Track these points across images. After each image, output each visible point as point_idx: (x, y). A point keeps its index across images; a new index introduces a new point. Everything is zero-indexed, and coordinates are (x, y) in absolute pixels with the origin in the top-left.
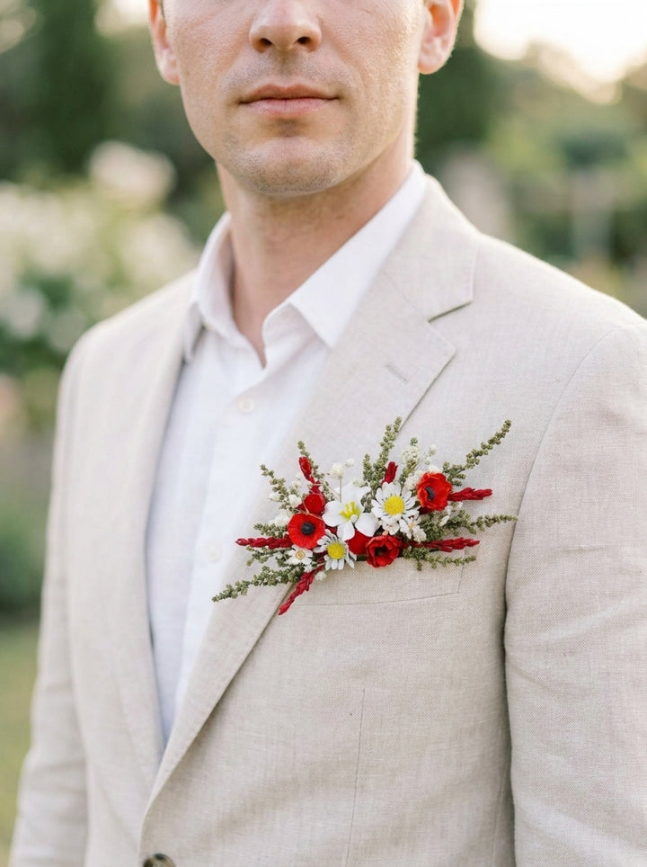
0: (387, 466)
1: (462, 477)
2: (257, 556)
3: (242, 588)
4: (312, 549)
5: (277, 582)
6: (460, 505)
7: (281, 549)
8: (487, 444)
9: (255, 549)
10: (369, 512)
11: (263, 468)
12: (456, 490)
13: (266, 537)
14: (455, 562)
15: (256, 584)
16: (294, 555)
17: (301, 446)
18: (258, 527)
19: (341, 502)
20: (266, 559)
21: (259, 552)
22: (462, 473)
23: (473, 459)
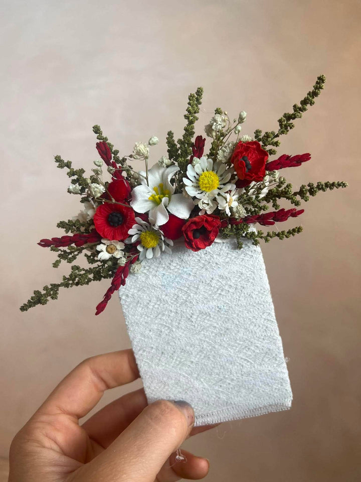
0: (193, 140)
1: (276, 144)
2: (64, 256)
3: (53, 291)
4: (122, 241)
5: (90, 280)
6: (277, 173)
7: (89, 244)
8: (300, 106)
9: (62, 248)
10: (181, 192)
11: (58, 159)
12: (271, 158)
13: (70, 234)
14: (278, 235)
15: (67, 285)
16: (104, 250)
17: (97, 130)
18: (61, 225)
19: (148, 186)
20: (74, 258)
21: (65, 251)
22: (275, 140)
23: (286, 123)
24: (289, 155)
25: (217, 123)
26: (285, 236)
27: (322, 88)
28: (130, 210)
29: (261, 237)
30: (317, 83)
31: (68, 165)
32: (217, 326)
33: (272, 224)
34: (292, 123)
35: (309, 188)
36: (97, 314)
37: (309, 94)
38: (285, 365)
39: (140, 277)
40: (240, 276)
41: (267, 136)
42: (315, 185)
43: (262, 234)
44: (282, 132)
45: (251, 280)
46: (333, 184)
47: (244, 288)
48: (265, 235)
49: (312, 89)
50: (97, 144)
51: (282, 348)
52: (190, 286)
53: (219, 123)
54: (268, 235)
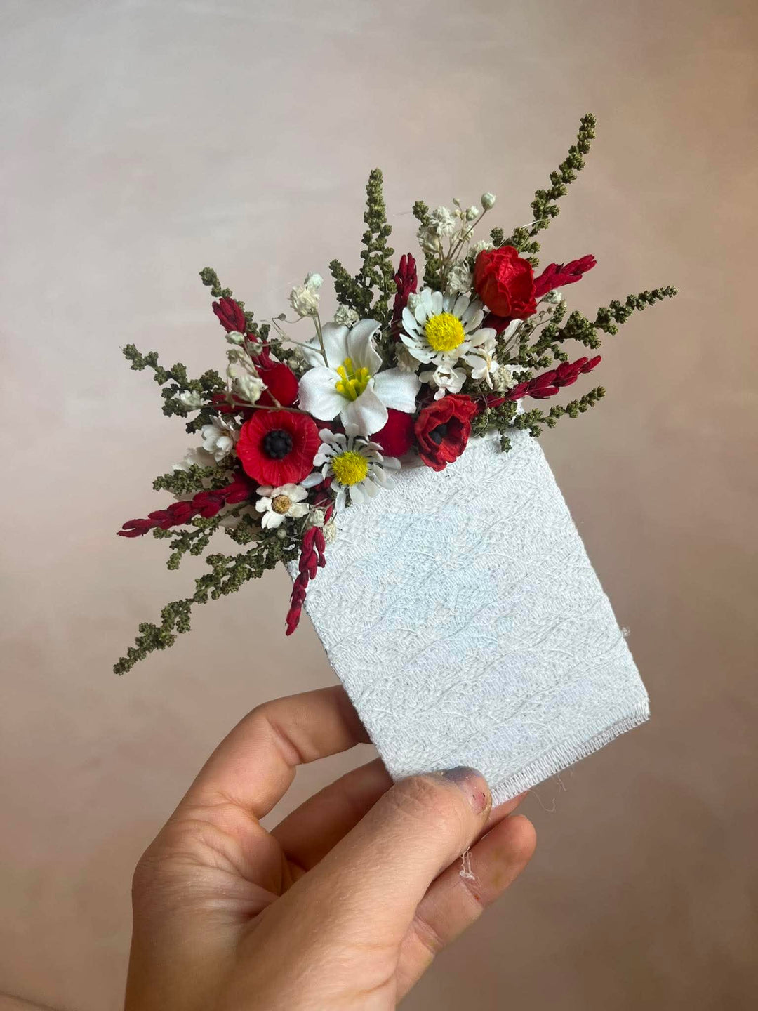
0: (395, 264)
1: (534, 248)
2: (180, 545)
3: (177, 613)
5: (241, 580)
6: (559, 294)
8: (560, 173)
9: (177, 528)
11: (130, 353)
12: (537, 273)
13: (187, 497)
14: (567, 410)
15: (204, 597)
16: (270, 508)
17: (209, 278)
18: (163, 483)
19: (327, 366)
20: (205, 541)
21: (184, 534)
22: (531, 240)
23: (543, 208)
24: (560, 264)
25: (444, 222)
26: (578, 410)
27: (592, 137)
28: (306, 419)
29: (542, 420)
30: (583, 129)
31: (152, 360)
32: (495, 604)
33: (554, 392)
34: (555, 206)
35: (614, 310)
36: (289, 632)
37: (572, 150)
38: (624, 643)
39: (334, 550)
40: (516, 502)
41: (519, 234)
42: (623, 303)
43: (541, 413)
44: (541, 225)
45: (535, 505)
46: (655, 294)
47: (526, 522)
48: (546, 414)
49: (575, 142)
50: (214, 304)
51: (612, 614)
52: (431, 544)
53: (448, 221)
54: (552, 412)
